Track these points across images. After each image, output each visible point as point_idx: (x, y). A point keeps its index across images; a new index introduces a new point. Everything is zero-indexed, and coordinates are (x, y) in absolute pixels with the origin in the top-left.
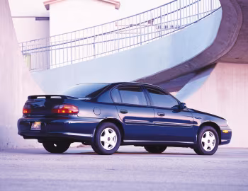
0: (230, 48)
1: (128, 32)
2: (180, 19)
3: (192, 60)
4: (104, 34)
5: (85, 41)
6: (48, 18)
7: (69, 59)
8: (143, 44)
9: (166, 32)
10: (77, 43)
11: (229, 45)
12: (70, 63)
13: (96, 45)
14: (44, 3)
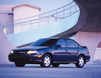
0: (83, 25)
1: (44, 19)
2: (64, 14)
3: (68, 30)
4: (35, 20)
5: (27, 23)
6: (13, 14)
7: (21, 30)
8: (50, 24)
9: (58, 19)
10: (24, 23)
11: (82, 25)
12: (21, 31)
13: (31, 24)
14: (12, 8)
